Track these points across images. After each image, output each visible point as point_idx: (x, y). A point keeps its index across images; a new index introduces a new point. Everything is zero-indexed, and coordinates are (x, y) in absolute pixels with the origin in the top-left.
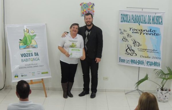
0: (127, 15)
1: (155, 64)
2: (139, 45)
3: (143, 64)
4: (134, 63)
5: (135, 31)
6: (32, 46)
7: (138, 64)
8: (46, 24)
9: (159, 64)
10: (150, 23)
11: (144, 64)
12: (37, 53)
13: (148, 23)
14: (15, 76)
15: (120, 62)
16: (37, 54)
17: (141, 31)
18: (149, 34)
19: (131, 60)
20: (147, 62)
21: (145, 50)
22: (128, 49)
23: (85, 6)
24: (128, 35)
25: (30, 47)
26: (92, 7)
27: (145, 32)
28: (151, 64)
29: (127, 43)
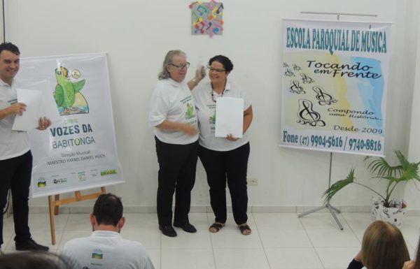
0: (301, 31)
1: (370, 145)
2: (331, 101)
3: (341, 146)
4: (320, 144)
5: (322, 68)
6: (75, 109)
7: (329, 146)
8: (107, 54)
9: (379, 145)
10: (357, 50)
11: (344, 145)
12: (89, 125)
13: (352, 49)
14: (39, 183)
15: (284, 141)
16: (87, 129)
17: (336, 68)
18: (355, 74)
19: (313, 136)
20: (351, 140)
21: (345, 114)
22: (306, 112)
23: (201, 9)
24: (305, 78)
25: (71, 112)
26: (218, 12)
27: (346, 69)
28: (361, 145)
29: (302, 96)
